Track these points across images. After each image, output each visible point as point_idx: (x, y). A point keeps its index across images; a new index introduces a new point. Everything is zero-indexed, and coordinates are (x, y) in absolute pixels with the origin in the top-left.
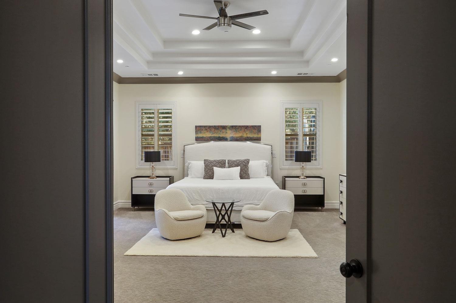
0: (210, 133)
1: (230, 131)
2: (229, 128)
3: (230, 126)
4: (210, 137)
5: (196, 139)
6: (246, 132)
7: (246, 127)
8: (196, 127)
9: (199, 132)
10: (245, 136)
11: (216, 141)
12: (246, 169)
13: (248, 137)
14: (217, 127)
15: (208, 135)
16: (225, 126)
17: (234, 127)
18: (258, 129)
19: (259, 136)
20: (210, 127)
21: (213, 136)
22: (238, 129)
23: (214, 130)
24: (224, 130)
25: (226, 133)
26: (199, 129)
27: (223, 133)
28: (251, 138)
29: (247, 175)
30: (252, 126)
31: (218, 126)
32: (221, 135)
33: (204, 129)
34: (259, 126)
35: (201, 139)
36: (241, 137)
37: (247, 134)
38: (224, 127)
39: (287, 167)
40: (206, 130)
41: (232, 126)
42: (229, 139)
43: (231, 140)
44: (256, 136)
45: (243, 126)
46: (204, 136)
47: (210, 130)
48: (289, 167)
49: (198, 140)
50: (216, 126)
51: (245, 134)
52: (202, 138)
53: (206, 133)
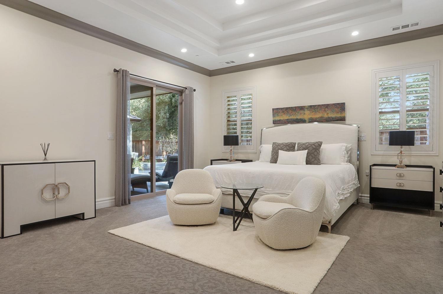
0: (287, 115)
1: (308, 111)
2: (307, 109)
3: (308, 106)
4: (287, 119)
5: (273, 122)
6: (327, 112)
7: (327, 106)
8: (273, 110)
9: (276, 115)
10: (326, 116)
11: (293, 123)
12: (316, 153)
13: (329, 118)
14: (295, 109)
15: (285, 117)
16: (303, 106)
17: (313, 107)
18: (341, 107)
19: (343, 115)
20: (287, 109)
21: (290, 118)
22: (317, 108)
23: (291, 111)
24: (302, 112)
25: (304, 114)
26: (276, 111)
27: (301, 114)
28: (333, 118)
29: (316, 160)
30: (334, 104)
31: (296, 107)
32: (299, 117)
33: (281, 111)
34: (342, 103)
35: (278, 122)
36: (322, 117)
37: (328, 114)
38: (302, 108)
39: (381, 153)
40: (283, 112)
41: (311, 106)
42: (307, 121)
43: (309, 122)
44: (339, 115)
45: (323, 105)
46: (282, 119)
47: (287, 112)
48: (383, 153)
49: (276, 124)
50: (293, 107)
51: (326, 114)
52: (280, 120)
53: (283, 116)
